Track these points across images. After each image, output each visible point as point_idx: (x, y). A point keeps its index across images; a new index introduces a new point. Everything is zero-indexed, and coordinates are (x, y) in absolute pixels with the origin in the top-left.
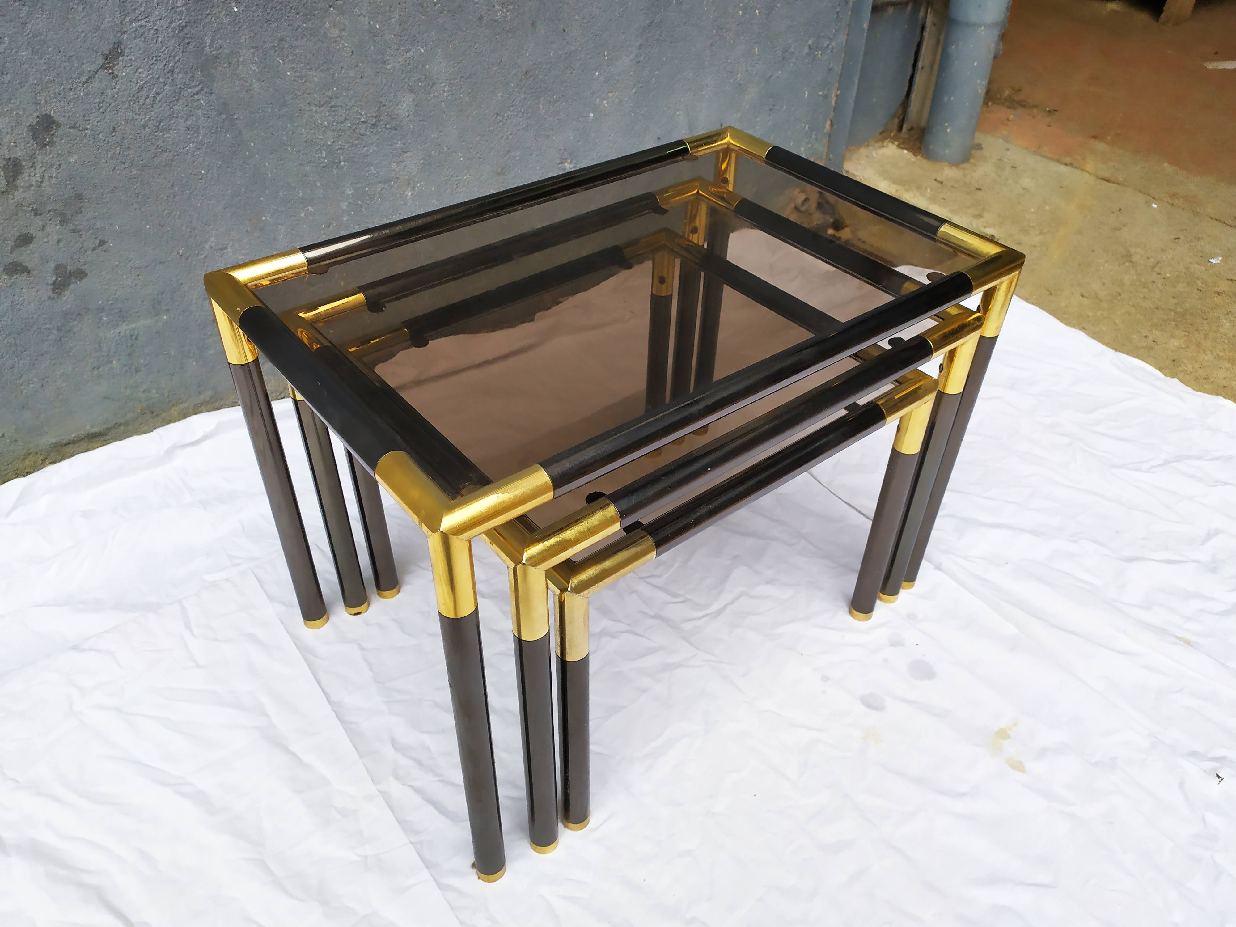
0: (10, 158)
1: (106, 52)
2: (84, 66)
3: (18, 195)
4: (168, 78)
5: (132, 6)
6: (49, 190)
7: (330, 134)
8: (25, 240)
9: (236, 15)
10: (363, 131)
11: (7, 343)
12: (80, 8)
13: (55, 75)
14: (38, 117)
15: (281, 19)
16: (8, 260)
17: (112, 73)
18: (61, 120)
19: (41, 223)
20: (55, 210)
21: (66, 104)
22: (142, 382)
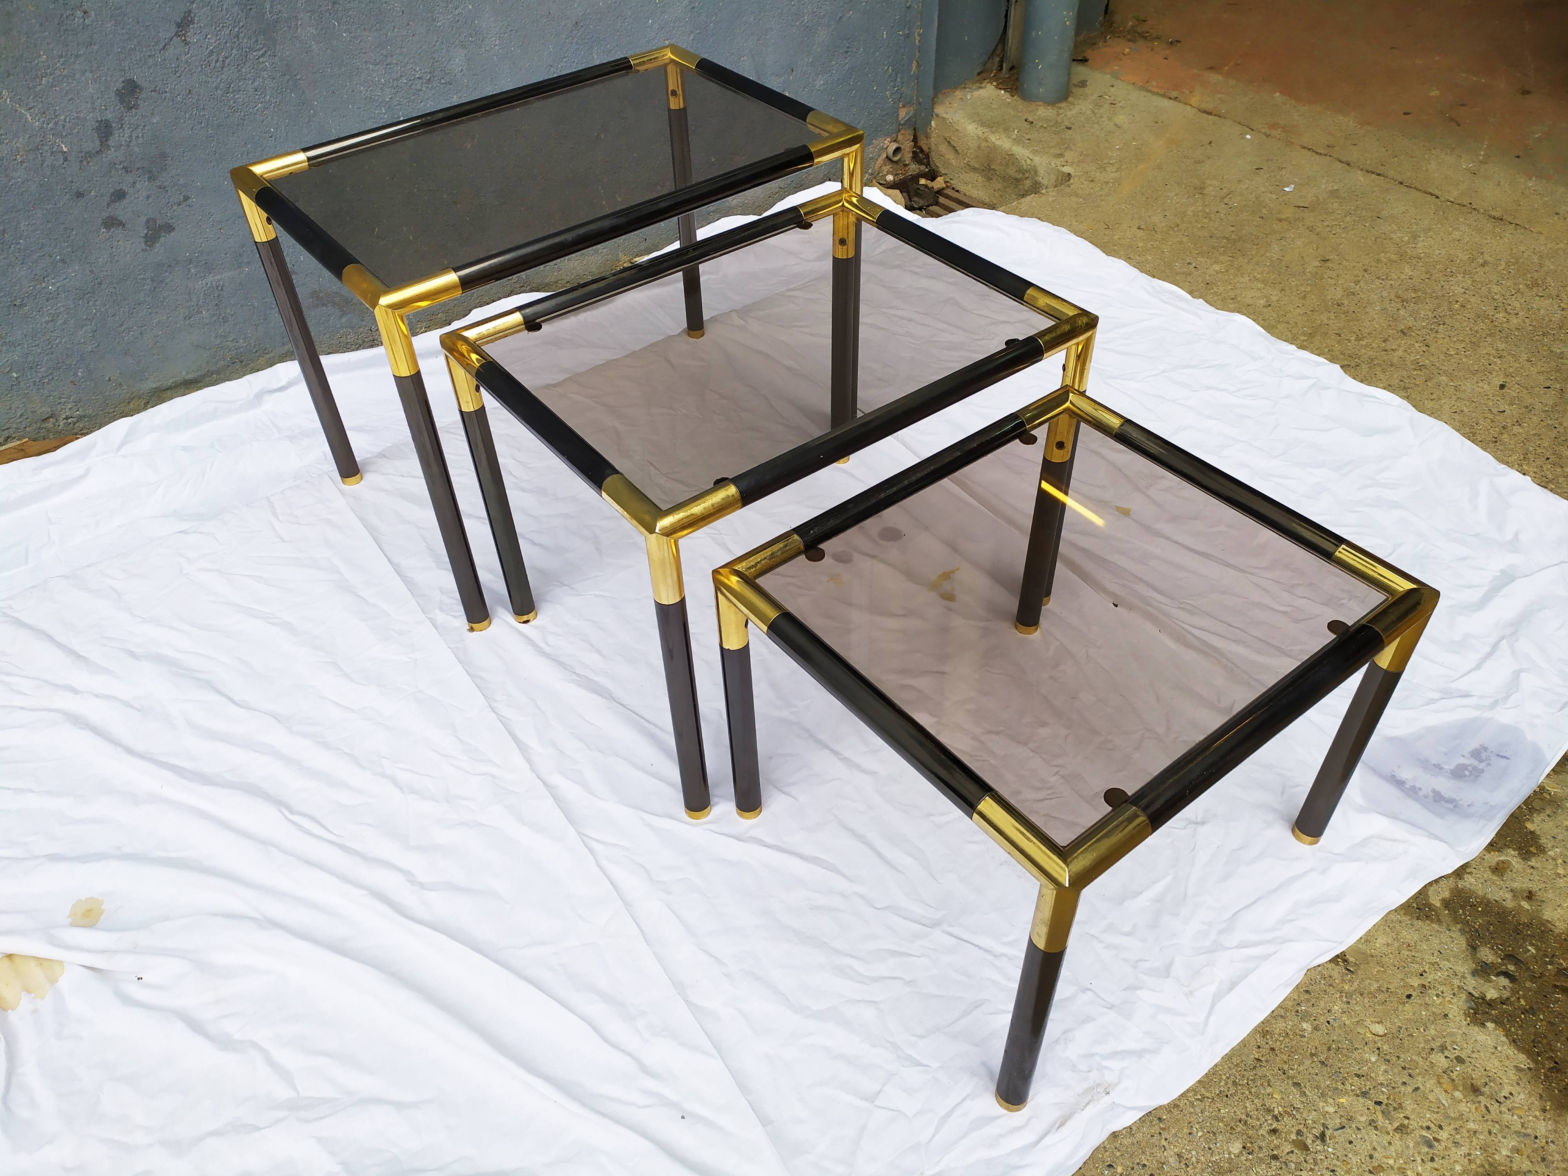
0: (102, 120)
1: (179, 20)
2: (160, 34)
3: (111, 154)
4: (234, 42)
6: (136, 149)
7: (387, 91)
8: (119, 195)
10: (419, 87)
11: (109, 291)
13: (136, 43)
14: (123, 82)
16: (105, 215)
17: (185, 40)
18: (143, 84)
19: (131, 180)
20: (143, 168)
21: (147, 70)
22: (230, 332)
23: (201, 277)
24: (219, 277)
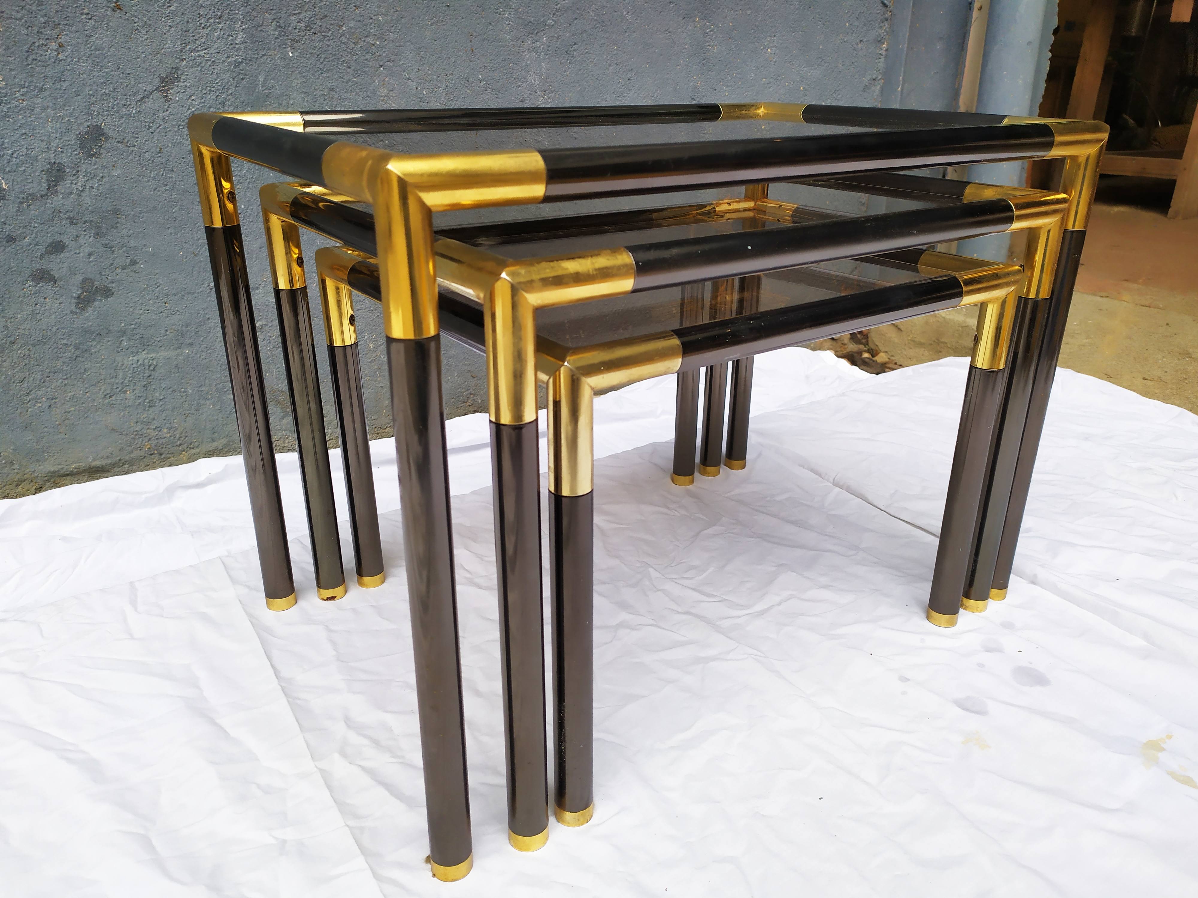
0: (54, 163)
1: (163, 75)
2: (140, 85)
3: (57, 201)
4: (219, 109)
5: (194, 36)
6: (88, 200)
8: (57, 247)
9: (291, 59)
11: (21, 353)
12: (144, 32)
13: (111, 89)
14: (88, 127)
15: (332, 70)
16: (36, 266)
17: (166, 96)
18: (111, 133)
19: (75, 233)
20: (92, 221)
21: (117, 120)
22: (154, 419)
23: (132, 352)
24: (154, 355)
